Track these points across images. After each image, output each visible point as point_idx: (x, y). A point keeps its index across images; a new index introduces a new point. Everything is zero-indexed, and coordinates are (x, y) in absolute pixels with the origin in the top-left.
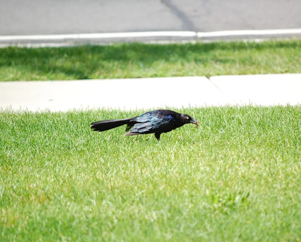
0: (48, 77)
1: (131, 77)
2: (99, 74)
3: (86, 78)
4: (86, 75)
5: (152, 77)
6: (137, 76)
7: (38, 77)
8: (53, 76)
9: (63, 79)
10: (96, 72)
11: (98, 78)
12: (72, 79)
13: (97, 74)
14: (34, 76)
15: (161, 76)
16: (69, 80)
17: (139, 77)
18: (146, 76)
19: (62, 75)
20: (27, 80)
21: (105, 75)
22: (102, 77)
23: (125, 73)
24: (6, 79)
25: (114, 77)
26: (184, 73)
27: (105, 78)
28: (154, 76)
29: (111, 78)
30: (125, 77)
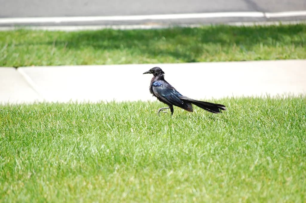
0: (158, 60)
1: (236, 60)
2: (206, 58)
3: (194, 61)
4: (193, 58)
5: (256, 60)
6: (242, 59)
7: (148, 60)
8: (162, 59)
9: (173, 62)
10: (202, 55)
11: (205, 61)
12: (181, 63)
13: (203, 57)
14: (145, 59)
15: (265, 59)
16: (178, 63)
17: (244, 60)
18: (250, 60)
19: (171, 58)
20: (139, 63)
21: (211, 58)
22: (208, 60)
23: (230, 57)
24: (120, 62)
25: (220, 60)
26: (286, 57)
27: (211, 61)
28: (258, 59)
29: (217, 61)
30: (231, 60)
